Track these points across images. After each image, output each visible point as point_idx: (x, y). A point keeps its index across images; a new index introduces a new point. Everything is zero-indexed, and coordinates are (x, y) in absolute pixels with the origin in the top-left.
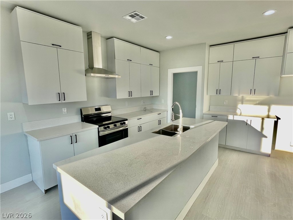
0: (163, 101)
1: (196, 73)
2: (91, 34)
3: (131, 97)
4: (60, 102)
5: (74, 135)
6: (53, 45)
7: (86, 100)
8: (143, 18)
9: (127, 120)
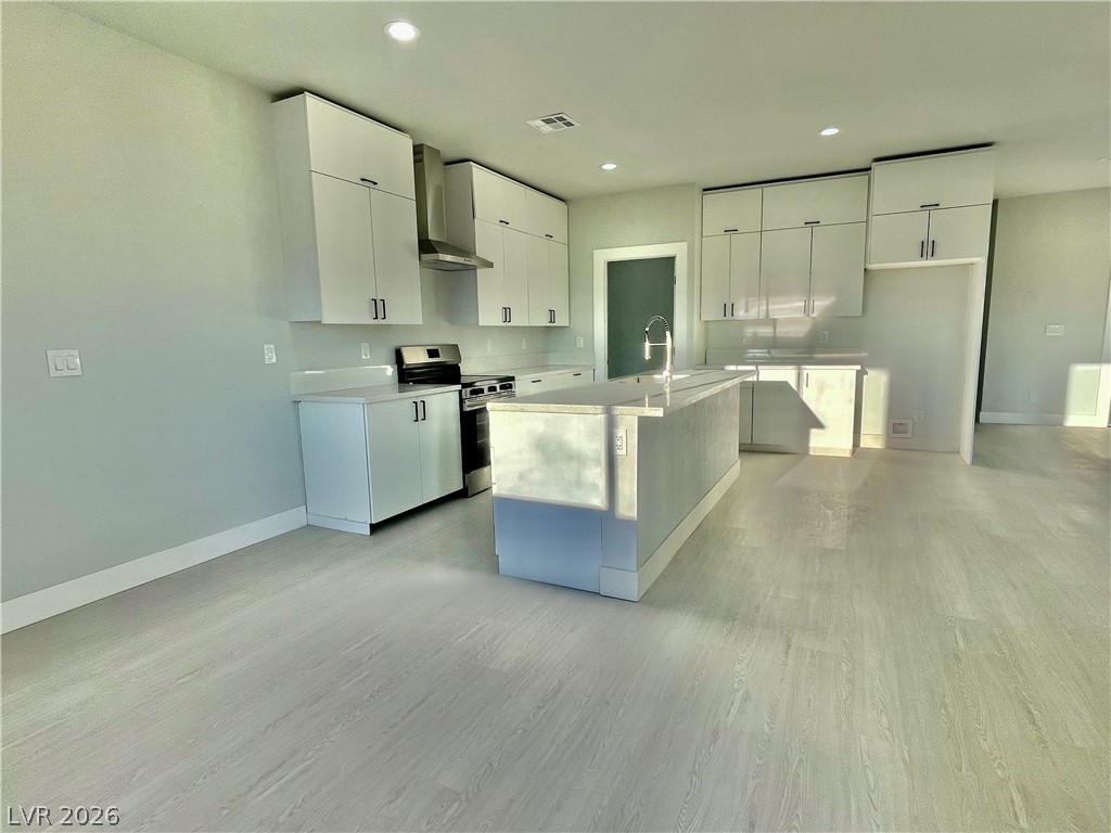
0: (581, 343)
1: (671, 260)
2: (421, 152)
3: (509, 324)
5: (420, 400)
6: (363, 180)
7: (421, 323)
8: (569, 124)
9: (513, 379)
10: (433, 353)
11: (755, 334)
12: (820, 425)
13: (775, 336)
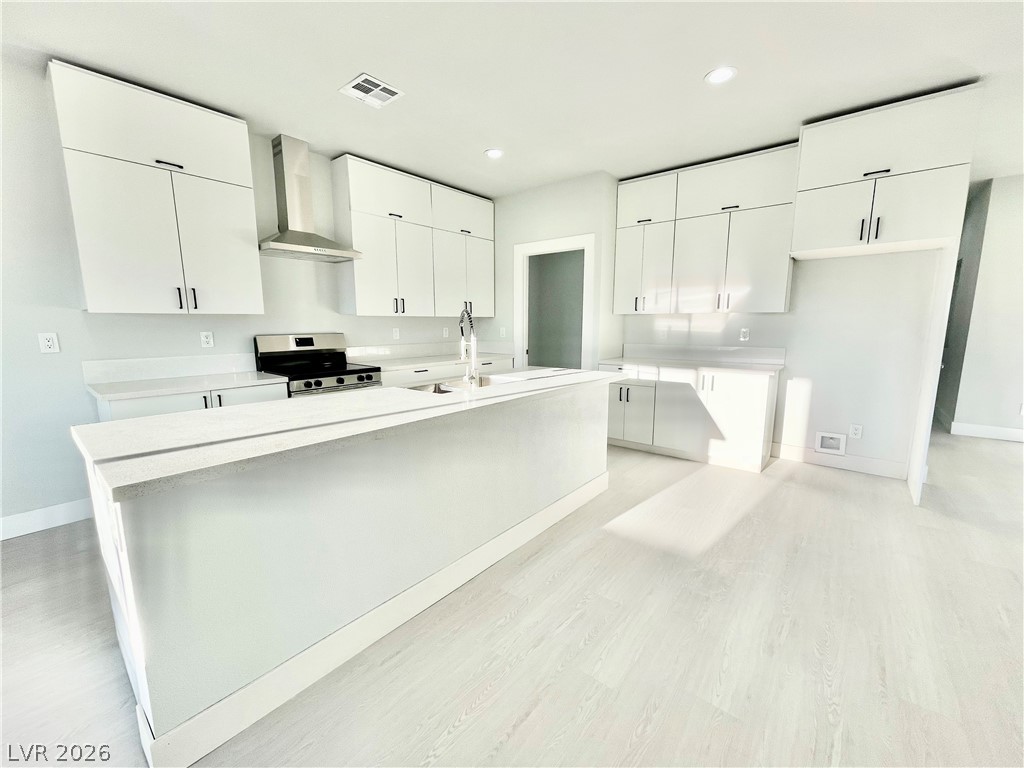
0: (503, 330)
1: (580, 254)
2: (280, 143)
3: (404, 315)
4: (184, 311)
5: (215, 395)
6: (158, 162)
7: (261, 311)
8: (393, 93)
9: (378, 370)
10: (301, 342)
11: (670, 327)
12: (721, 437)
13: (689, 331)
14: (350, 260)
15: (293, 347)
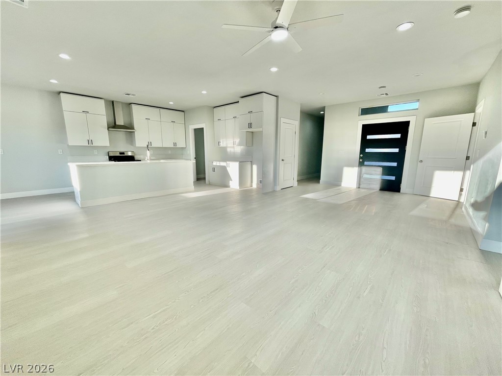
0: (188, 152)
2: (113, 103)
3: (151, 146)
4: (89, 145)
6: (82, 111)
14: (134, 132)
15: (119, 155)
